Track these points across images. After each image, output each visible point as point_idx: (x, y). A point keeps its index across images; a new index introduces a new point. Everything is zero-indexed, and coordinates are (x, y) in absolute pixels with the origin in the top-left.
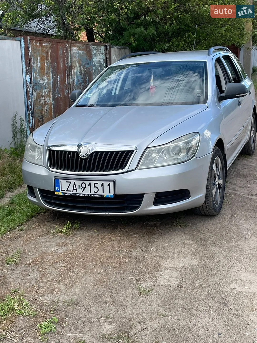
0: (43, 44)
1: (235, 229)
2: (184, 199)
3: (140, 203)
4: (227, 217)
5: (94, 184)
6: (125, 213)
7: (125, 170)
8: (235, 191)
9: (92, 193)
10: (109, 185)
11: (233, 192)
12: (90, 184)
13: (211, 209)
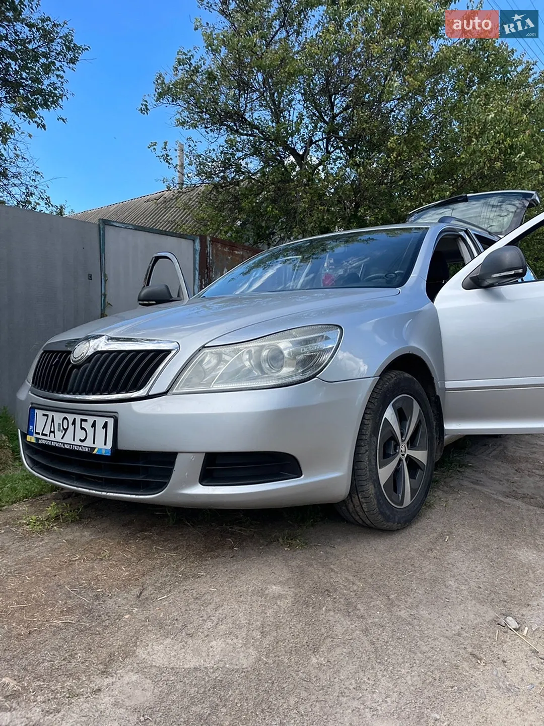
0: (236, 252)
1: (428, 571)
2: (285, 477)
3: (167, 474)
4: (425, 539)
5: (82, 420)
6: (137, 497)
7: (142, 393)
8: (478, 484)
9: (77, 442)
10: (105, 426)
11: (472, 485)
12: (74, 423)
13: (374, 514)
